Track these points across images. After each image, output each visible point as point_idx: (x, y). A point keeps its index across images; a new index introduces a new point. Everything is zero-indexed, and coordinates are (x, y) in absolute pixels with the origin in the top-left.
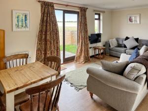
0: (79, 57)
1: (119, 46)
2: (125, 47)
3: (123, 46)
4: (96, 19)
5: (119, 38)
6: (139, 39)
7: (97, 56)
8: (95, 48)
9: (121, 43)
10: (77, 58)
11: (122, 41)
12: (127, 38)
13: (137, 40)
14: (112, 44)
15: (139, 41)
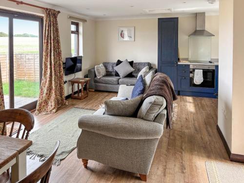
0: (46, 102)
1: (108, 74)
2: (117, 75)
3: (114, 73)
4: (73, 32)
5: (108, 63)
6: (134, 62)
7: (76, 95)
8: (73, 83)
9: (110, 69)
10: (40, 105)
11: (113, 67)
12: (119, 62)
13: (131, 63)
14: (99, 73)
15: (134, 65)
